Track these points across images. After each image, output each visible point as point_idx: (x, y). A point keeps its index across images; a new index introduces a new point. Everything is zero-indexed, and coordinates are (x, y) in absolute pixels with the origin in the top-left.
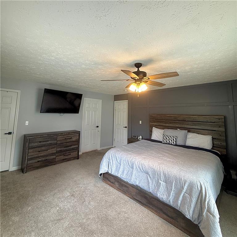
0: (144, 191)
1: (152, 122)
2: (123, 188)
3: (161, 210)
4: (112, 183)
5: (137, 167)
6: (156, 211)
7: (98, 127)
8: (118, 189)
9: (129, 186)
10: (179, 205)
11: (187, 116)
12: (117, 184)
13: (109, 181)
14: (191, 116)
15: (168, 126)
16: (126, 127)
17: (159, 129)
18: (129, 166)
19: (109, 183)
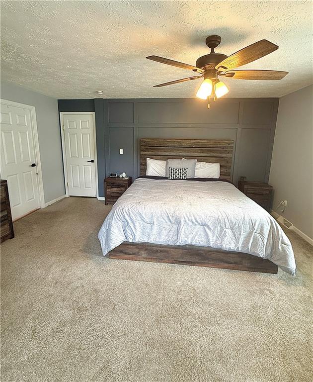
0: (197, 248)
1: (144, 151)
2: (158, 255)
3: (222, 261)
4: (134, 254)
5: (187, 221)
6: (213, 264)
7: (33, 165)
8: (146, 259)
9: (169, 249)
10: (250, 248)
11: (194, 141)
12: (144, 254)
13: (126, 253)
14: (199, 141)
15: (169, 154)
16: (92, 161)
17: (157, 161)
18: (170, 223)
19: (126, 256)
